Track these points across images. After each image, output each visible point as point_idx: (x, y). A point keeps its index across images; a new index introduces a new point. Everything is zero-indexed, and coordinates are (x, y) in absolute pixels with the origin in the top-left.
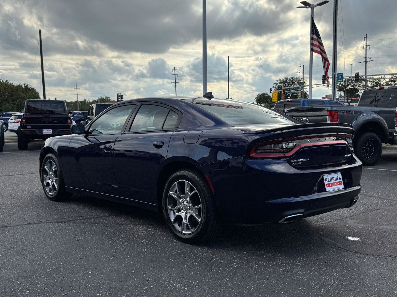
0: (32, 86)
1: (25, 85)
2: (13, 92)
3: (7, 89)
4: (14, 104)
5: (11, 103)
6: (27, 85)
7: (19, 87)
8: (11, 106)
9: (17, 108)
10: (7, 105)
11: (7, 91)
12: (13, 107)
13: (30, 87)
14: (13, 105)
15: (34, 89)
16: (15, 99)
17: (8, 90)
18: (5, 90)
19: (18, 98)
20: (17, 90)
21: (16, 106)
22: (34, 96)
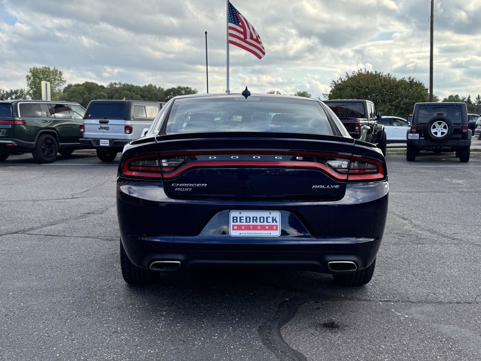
0: (419, 81)
1: (410, 79)
2: (393, 89)
3: (385, 85)
4: (392, 106)
5: (388, 104)
6: (413, 79)
7: (402, 81)
8: (387, 108)
9: (395, 110)
10: (383, 106)
11: (385, 89)
12: (390, 109)
13: (416, 81)
14: (389, 107)
15: (421, 84)
16: (394, 99)
17: (387, 87)
18: (383, 86)
19: (397, 98)
20: (397, 86)
21: (393, 107)
22: (419, 93)
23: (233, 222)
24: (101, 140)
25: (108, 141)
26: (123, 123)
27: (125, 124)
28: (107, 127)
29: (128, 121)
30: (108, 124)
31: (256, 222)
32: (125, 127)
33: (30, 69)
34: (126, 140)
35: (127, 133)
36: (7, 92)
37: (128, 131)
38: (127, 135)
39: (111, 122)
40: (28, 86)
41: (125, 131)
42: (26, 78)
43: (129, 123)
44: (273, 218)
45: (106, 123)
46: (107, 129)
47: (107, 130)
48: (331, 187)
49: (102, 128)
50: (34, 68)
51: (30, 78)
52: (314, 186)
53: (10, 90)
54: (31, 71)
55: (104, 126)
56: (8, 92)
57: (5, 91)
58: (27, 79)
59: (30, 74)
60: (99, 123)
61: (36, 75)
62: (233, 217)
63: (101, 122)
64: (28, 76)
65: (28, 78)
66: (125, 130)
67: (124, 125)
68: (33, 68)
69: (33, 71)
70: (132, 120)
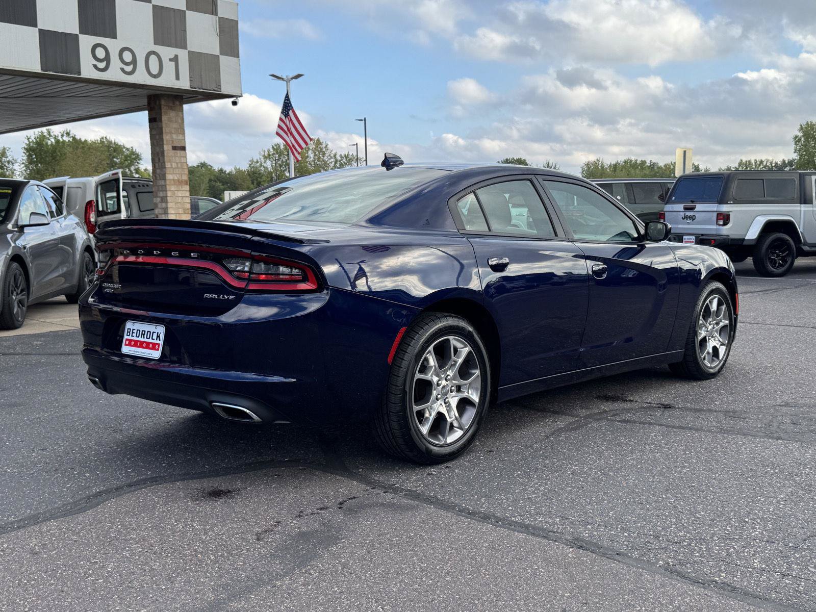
23: (127, 335)
24: (684, 237)
25: (694, 237)
26: (715, 209)
27: (718, 210)
28: (693, 216)
29: (725, 205)
30: (696, 210)
31: (144, 338)
32: (718, 214)
33: (801, 125)
34: (718, 235)
35: (720, 225)
36: (776, 163)
37: (721, 222)
38: (721, 227)
39: (699, 207)
40: (795, 152)
41: (717, 222)
42: (793, 140)
43: (725, 208)
44: (158, 333)
45: (692, 209)
46: (693, 218)
47: (693, 220)
48: (224, 297)
49: (686, 217)
50: (807, 124)
51: (800, 140)
52: (205, 295)
53: (782, 160)
54: (802, 128)
55: (689, 213)
56: (779, 163)
57: (774, 162)
58: (795, 143)
59: (800, 134)
60: (683, 210)
61: (809, 134)
62: (128, 329)
63: (686, 209)
64: (796, 137)
65: (797, 140)
66: (717, 219)
67: (717, 212)
68: (805, 124)
69: (806, 128)
70: (731, 204)
